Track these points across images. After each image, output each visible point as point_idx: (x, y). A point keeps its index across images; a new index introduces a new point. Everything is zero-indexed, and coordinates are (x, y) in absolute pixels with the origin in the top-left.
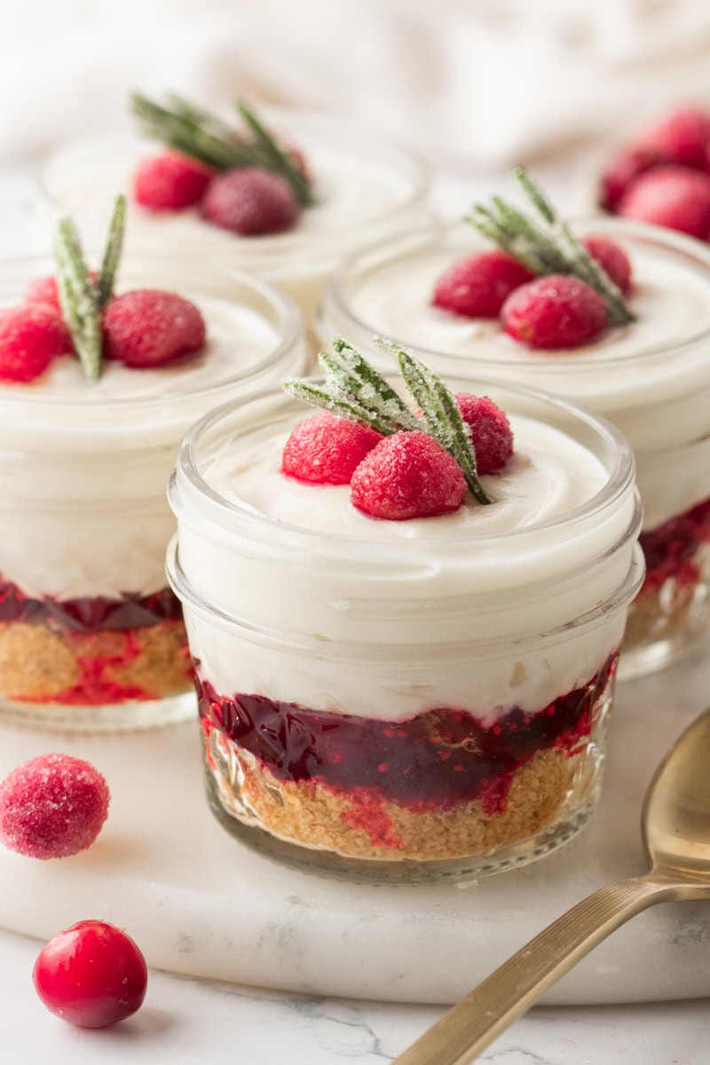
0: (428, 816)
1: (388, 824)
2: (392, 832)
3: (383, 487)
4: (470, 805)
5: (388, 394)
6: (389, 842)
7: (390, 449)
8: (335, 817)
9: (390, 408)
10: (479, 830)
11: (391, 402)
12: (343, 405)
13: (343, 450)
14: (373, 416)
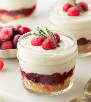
0: (54, 87)
1: (49, 88)
2: (50, 89)
3: (47, 46)
4: (60, 85)
5: (45, 33)
6: (49, 90)
7: (47, 41)
8: (42, 88)
9: (45, 35)
10: (61, 88)
11: (45, 34)
12: (39, 35)
13: (40, 41)
14: (43, 36)
